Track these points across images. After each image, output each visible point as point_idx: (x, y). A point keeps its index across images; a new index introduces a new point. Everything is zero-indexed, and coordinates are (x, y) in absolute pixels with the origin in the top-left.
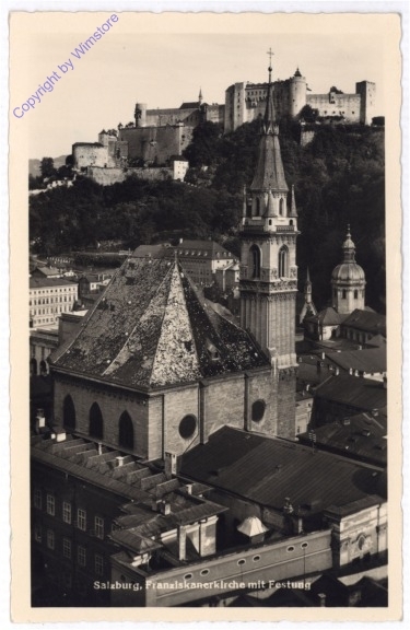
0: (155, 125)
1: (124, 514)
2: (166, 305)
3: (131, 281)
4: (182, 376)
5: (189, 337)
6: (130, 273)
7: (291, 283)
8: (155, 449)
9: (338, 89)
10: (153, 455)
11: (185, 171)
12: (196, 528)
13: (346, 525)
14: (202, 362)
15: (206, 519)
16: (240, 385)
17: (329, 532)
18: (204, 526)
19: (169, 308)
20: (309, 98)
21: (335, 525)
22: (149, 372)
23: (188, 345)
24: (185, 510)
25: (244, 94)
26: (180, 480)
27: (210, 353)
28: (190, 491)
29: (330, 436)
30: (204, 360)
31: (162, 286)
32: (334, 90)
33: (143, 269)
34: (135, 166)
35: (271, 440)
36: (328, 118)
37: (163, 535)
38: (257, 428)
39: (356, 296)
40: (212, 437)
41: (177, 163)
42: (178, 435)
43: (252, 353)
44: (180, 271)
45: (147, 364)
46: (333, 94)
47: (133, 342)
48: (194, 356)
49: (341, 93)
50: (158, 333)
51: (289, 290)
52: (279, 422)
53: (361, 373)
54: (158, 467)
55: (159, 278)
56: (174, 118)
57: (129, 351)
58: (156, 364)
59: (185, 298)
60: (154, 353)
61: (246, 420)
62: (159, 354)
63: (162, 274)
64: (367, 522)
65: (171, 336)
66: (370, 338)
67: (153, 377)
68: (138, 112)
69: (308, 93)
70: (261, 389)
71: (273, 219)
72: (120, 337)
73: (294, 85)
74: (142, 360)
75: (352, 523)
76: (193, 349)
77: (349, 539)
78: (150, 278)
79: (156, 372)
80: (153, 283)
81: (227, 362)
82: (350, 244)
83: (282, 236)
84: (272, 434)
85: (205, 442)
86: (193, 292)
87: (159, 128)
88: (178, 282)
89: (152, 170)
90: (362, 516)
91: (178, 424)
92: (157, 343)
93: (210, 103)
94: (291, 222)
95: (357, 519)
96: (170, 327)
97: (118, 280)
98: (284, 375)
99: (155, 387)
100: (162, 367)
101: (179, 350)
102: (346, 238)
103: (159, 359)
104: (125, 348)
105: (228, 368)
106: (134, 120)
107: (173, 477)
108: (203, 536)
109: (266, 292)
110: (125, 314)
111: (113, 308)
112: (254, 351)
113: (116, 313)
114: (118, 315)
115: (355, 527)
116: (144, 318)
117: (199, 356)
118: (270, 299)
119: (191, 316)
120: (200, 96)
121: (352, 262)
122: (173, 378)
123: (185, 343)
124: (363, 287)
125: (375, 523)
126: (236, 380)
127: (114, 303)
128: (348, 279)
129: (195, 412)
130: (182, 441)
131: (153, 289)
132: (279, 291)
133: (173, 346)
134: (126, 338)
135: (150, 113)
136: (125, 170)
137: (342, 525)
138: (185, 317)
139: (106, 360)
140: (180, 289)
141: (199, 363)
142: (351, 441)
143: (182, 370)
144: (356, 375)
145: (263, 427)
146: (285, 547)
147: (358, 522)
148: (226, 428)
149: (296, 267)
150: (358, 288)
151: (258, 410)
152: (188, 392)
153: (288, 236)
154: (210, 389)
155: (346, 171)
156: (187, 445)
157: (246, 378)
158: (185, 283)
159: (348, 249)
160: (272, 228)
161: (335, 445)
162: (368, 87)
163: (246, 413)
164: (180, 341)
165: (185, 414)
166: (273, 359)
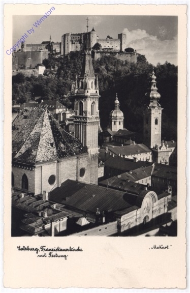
0: (30, 51)
1: (26, 218)
2: (42, 127)
3: (26, 117)
4: (49, 158)
5: (53, 141)
6: (25, 114)
7: (96, 118)
8: (38, 190)
9: (111, 37)
10: (37, 192)
11: (43, 71)
12: (58, 223)
13: (123, 219)
14: (58, 152)
15: (63, 219)
16: (75, 161)
17: (116, 222)
18: (61, 222)
19: (43, 128)
20: (98, 40)
21: (119, 219)
22: (35, 156)
23: (52, 145)
24: (53, 215)
25: (70, 38)
26: (50, 203)
27: (62, 148)
28: (55, 207)
29: (112, 182)
30: (59, 151)
31: (40, 119)
32: (108, 37)
33: (31, 112)
34: (21, 68)
35: (88, 185)
36: (106, 49)
37: (45, 226)
38: (82, 180)
39: (120, 124)
40: (62, 184)
41: (40, 67)
42: (48, 183)
43: (79, 148)
44: (48, 112)
45: (34, 153)
46: (108, 39)
47: (27, 143)
48: (55, 149)
49: (112, 38)
50: (39, 139)
51: (95, 121)
52: (91, 177)
53: (124, 156)
54: (39, 197)
55: (39, 116)
56: (39, 48)
57: (26, 147)
58: (38, 153)
59: (51, 124)
60: (37, 148)
61: (77, 176)
62: (39, 148)
63: (40, 114)
64: (132, 217)
65: (44, 141)
66: (126, 141)
67: (37, 158)
68: (23, 46)
69: (98, 38)
70: (83, 163)
71: (89, 90)
72: (21, 142)
73: (91, 35)
74: (31, 151)
75: (126, 218)
76: (54, 146)
77: (124, 225)
78: (35, 116)
79: (38, 156)
80: (36, 118)
81: (69, 152)
82: (117, 102)
83: (93, 98)
84: (88, 182)
85: (60, 186)
86: (54, 122)
87: (32, 52)
88: (47, 117)
89: (29, 70)
90: (130, 215)
91: (48, 179)
92: (38, 144)
93: (55, 42)
94: (96, 92)
95: (128, 216)
96: (44, 137)
97: (20, 117)
98: (93, 157)
99: (38, 163)
100: (41, 154)
101: (48, 147)
102: (116, 99)
103: (39, 151)
104: (24, 146)
105: (70, 154)
106: (21, 48)
107: (46, 201)
108: (61, 226)
109: (86, 121)
110: (23, 131)
111: (18, 129)
112: (80, 147)
113: (19, 131)
114: (20, 132)
115: (127, 219)
116: (32, 133)
117: (57, 149)
118: (87, 124)
119: (53, 132)
120: (50, 39)
121: (118, 109)
122: (46, 159)
123: (51, 144)
124: (123, 120)
125: (135, 218)
126: (73, 159)
127: (18, 127)
128: (117, 117)
129: (55, 174)
130: (49, 186)
131: (36, 120)
132: (91, 121)
133: (45, 145)
134: (24, 142)
135: (28, 45)
136: (17, 70)
137: (122, 218)
138: (50, 132)
139: (15, 151)
140: (48, 120)
141: (57, 152)
142: (121, 184)
143: (49, 155)
144: (122, 157)
145: (84, 179)
146: (97, 229)
147: (128, 217)
148: (68, 180)
149: (99, 111)
150: (120, 120)
151: (82, 172)
152: (52, 165)
153: (95, 98)
154: (62, 163)
155: (114, 71)
156: (51, 188)
157: (77, 158)
158: (50, 118)
159: (116, 104)
160: (89, 94)
161: (115, 186)
162: (123, 36)
163: (77, 173)
164: (48, 143)
165: (51, 175)
166: (89, 150)
